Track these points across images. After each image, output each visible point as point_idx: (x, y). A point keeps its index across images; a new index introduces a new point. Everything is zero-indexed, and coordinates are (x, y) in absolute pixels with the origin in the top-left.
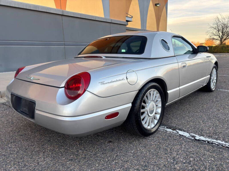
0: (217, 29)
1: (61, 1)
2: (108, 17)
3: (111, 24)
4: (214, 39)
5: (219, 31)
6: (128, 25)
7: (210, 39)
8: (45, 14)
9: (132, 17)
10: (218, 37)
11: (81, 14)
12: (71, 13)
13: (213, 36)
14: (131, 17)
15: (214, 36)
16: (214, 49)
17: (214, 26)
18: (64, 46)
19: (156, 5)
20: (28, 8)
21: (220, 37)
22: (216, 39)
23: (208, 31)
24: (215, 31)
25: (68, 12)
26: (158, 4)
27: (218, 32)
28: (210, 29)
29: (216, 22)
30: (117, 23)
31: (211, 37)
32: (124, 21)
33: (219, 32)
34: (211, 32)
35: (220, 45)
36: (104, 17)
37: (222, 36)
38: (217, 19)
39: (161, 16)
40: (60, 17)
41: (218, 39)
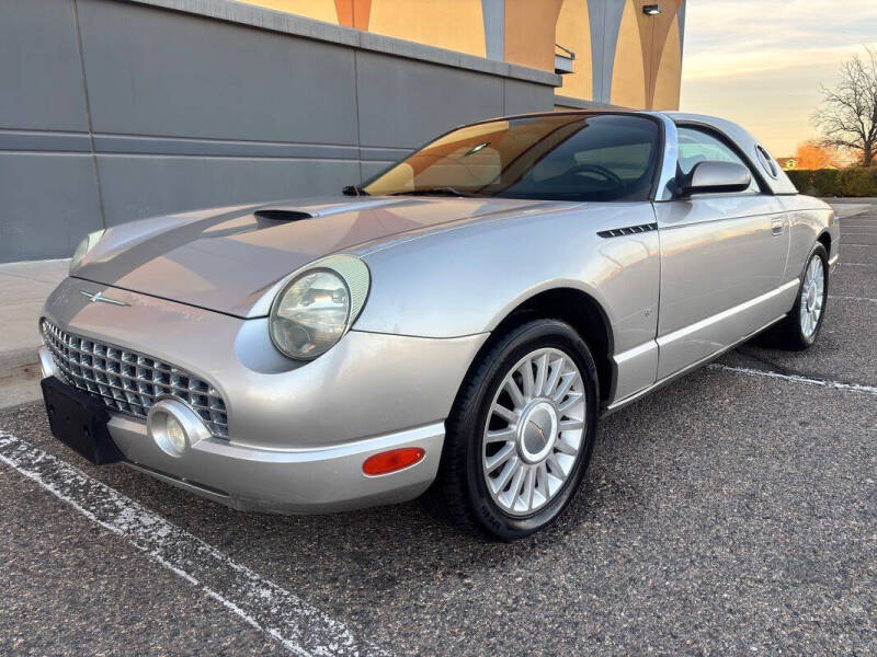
0: (853, 105)
1: (355, 3)
2: (499, 59)
3: (508, 83)
4: (843, 143)
5: (859, 115)
6: (560, 86)
7: (828, 143)
8: (307, 46)
9: (573, 55)
10: (857, 135)
11: (415, 46)
12: (385, 39)
13: (839, 132)
14: (569, 56)
15: (841, 132)
16: (843, 180)
17: (842, 94)
18: (357, 161)
19: (646, 10)
20: (256, 23)
21: (863, 136)
22: (851, 145)
23: (821, 112)
24: (845, 114)
25: (375, 38)
26: (655, 7)
27: (856, 116)
28: (826, 105)
29: (850, 79)
30: (529, 78)
31: (832, 135)
32: (549, 71)
33: (862, 117)
34: (832, 114)
35: (863, 166)
36: (485, 56)
37: (871, 132)
38: (855, 66)
39: (659, 53)
40: (350, 54)
41: (857, 143)
